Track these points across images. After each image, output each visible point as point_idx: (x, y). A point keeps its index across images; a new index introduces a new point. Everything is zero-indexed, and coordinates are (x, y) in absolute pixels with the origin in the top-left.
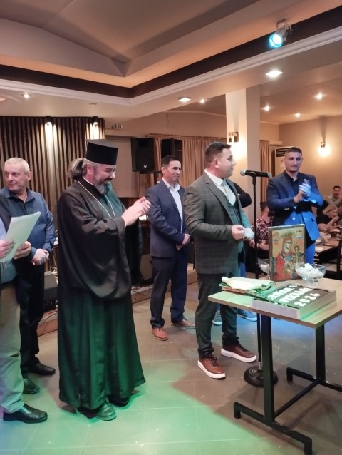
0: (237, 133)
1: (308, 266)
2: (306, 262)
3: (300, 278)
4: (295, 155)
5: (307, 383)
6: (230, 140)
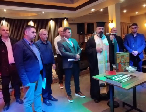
0: (112, 20)
1: (130, 67)
3: (127, 71)
4: (134, 27)
6: (110, 23)
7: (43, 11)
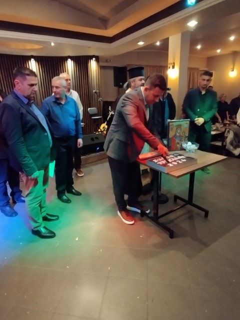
0: (174, 63)
1: (190, 143)
2: (189, 141)
3: (185, 150)
5: (182, 203)
7: (53, 41)
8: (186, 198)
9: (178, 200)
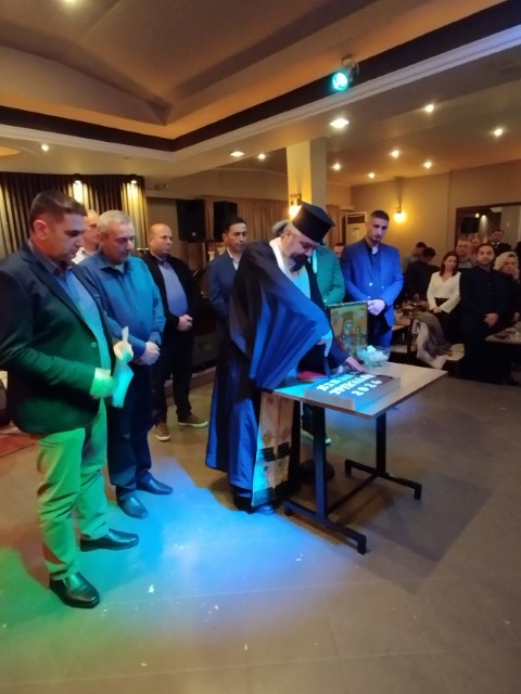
0: (300, 195)
6: (292, 203)
7: (46, 142)
8: (374, 465)
9: (353, 469)
